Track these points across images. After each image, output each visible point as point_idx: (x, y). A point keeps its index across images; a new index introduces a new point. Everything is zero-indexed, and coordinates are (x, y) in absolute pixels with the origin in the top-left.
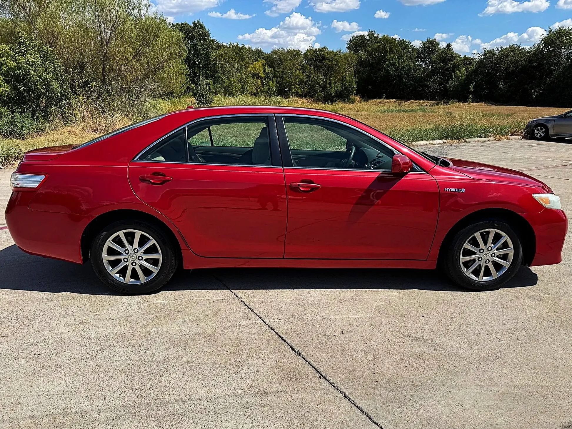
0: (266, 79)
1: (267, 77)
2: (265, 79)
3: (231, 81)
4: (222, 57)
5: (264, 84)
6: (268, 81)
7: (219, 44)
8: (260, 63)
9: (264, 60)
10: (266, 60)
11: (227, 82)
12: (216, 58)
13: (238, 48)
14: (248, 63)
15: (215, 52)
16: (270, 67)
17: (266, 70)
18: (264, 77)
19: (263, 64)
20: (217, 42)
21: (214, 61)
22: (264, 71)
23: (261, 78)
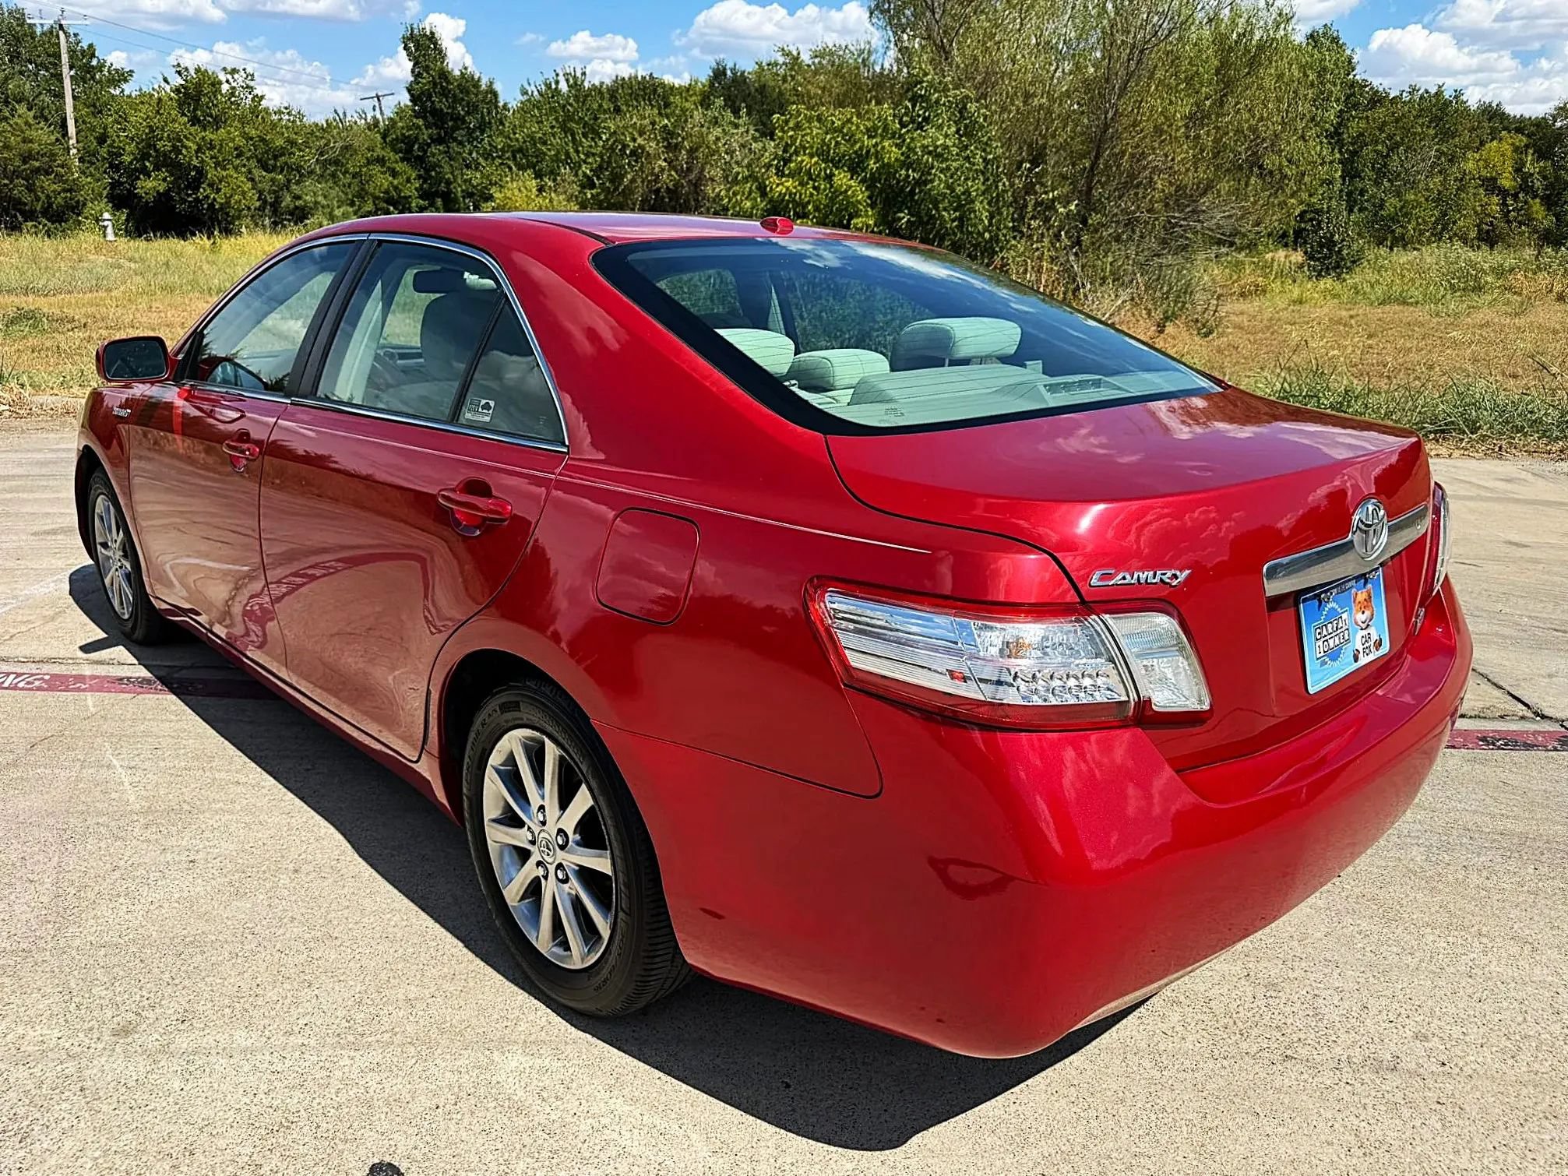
0: (1521, 195)
1: (1526, 187)
2: (1515, 197)
3: (1406, 201)
4: (1383, 131)
5: (1509, 212)
6: (1526, 202)
7: (1377, 91)
8: (1506, 147)
9: (1523, 134)
10: (1529, 136)
11: (1392, 204)
12: (1362, 134)
13: (1438, 101)
14: (1468, 147)
15: (1360, 118)
16: (1542, 154)
17: (1524, 165)
18: (1514, 188)
19: (1516, 149)
20: (1372, 88)
21: (1353, 144)
22: (1518, 170)
23: (1504, 193)
